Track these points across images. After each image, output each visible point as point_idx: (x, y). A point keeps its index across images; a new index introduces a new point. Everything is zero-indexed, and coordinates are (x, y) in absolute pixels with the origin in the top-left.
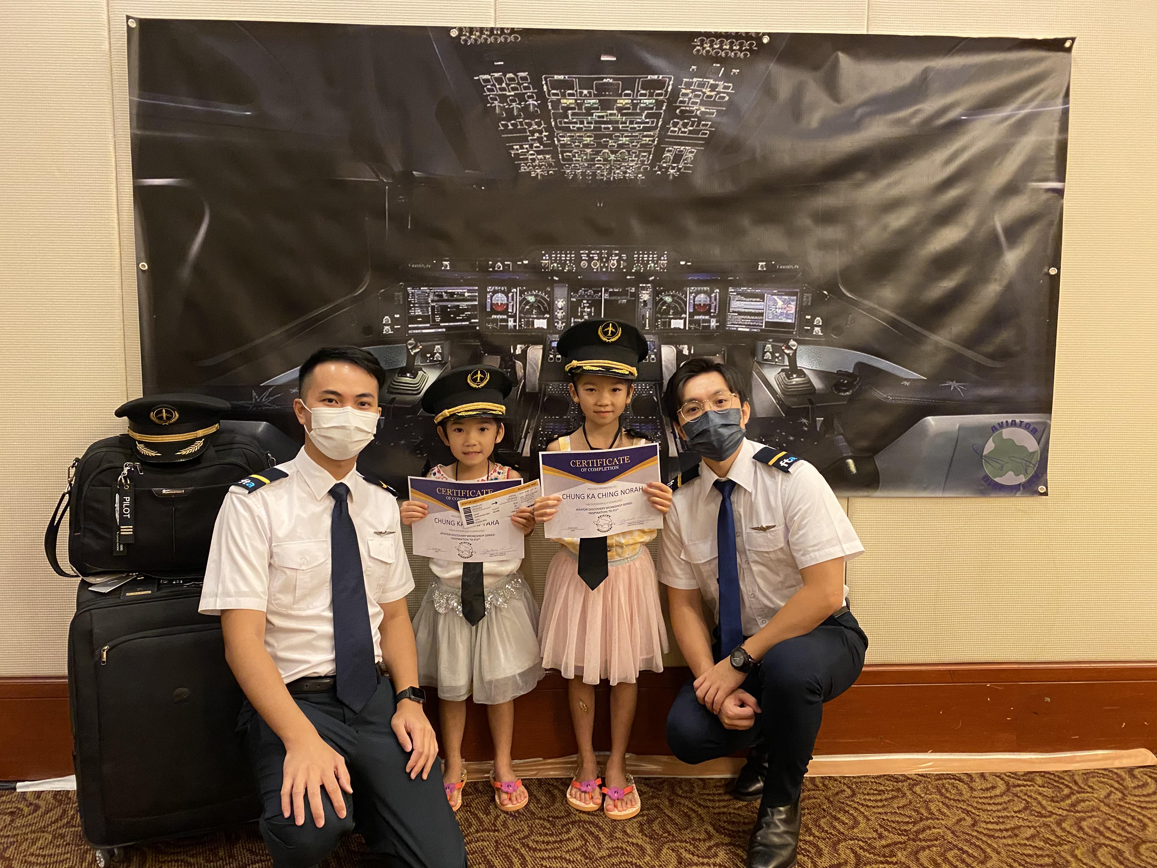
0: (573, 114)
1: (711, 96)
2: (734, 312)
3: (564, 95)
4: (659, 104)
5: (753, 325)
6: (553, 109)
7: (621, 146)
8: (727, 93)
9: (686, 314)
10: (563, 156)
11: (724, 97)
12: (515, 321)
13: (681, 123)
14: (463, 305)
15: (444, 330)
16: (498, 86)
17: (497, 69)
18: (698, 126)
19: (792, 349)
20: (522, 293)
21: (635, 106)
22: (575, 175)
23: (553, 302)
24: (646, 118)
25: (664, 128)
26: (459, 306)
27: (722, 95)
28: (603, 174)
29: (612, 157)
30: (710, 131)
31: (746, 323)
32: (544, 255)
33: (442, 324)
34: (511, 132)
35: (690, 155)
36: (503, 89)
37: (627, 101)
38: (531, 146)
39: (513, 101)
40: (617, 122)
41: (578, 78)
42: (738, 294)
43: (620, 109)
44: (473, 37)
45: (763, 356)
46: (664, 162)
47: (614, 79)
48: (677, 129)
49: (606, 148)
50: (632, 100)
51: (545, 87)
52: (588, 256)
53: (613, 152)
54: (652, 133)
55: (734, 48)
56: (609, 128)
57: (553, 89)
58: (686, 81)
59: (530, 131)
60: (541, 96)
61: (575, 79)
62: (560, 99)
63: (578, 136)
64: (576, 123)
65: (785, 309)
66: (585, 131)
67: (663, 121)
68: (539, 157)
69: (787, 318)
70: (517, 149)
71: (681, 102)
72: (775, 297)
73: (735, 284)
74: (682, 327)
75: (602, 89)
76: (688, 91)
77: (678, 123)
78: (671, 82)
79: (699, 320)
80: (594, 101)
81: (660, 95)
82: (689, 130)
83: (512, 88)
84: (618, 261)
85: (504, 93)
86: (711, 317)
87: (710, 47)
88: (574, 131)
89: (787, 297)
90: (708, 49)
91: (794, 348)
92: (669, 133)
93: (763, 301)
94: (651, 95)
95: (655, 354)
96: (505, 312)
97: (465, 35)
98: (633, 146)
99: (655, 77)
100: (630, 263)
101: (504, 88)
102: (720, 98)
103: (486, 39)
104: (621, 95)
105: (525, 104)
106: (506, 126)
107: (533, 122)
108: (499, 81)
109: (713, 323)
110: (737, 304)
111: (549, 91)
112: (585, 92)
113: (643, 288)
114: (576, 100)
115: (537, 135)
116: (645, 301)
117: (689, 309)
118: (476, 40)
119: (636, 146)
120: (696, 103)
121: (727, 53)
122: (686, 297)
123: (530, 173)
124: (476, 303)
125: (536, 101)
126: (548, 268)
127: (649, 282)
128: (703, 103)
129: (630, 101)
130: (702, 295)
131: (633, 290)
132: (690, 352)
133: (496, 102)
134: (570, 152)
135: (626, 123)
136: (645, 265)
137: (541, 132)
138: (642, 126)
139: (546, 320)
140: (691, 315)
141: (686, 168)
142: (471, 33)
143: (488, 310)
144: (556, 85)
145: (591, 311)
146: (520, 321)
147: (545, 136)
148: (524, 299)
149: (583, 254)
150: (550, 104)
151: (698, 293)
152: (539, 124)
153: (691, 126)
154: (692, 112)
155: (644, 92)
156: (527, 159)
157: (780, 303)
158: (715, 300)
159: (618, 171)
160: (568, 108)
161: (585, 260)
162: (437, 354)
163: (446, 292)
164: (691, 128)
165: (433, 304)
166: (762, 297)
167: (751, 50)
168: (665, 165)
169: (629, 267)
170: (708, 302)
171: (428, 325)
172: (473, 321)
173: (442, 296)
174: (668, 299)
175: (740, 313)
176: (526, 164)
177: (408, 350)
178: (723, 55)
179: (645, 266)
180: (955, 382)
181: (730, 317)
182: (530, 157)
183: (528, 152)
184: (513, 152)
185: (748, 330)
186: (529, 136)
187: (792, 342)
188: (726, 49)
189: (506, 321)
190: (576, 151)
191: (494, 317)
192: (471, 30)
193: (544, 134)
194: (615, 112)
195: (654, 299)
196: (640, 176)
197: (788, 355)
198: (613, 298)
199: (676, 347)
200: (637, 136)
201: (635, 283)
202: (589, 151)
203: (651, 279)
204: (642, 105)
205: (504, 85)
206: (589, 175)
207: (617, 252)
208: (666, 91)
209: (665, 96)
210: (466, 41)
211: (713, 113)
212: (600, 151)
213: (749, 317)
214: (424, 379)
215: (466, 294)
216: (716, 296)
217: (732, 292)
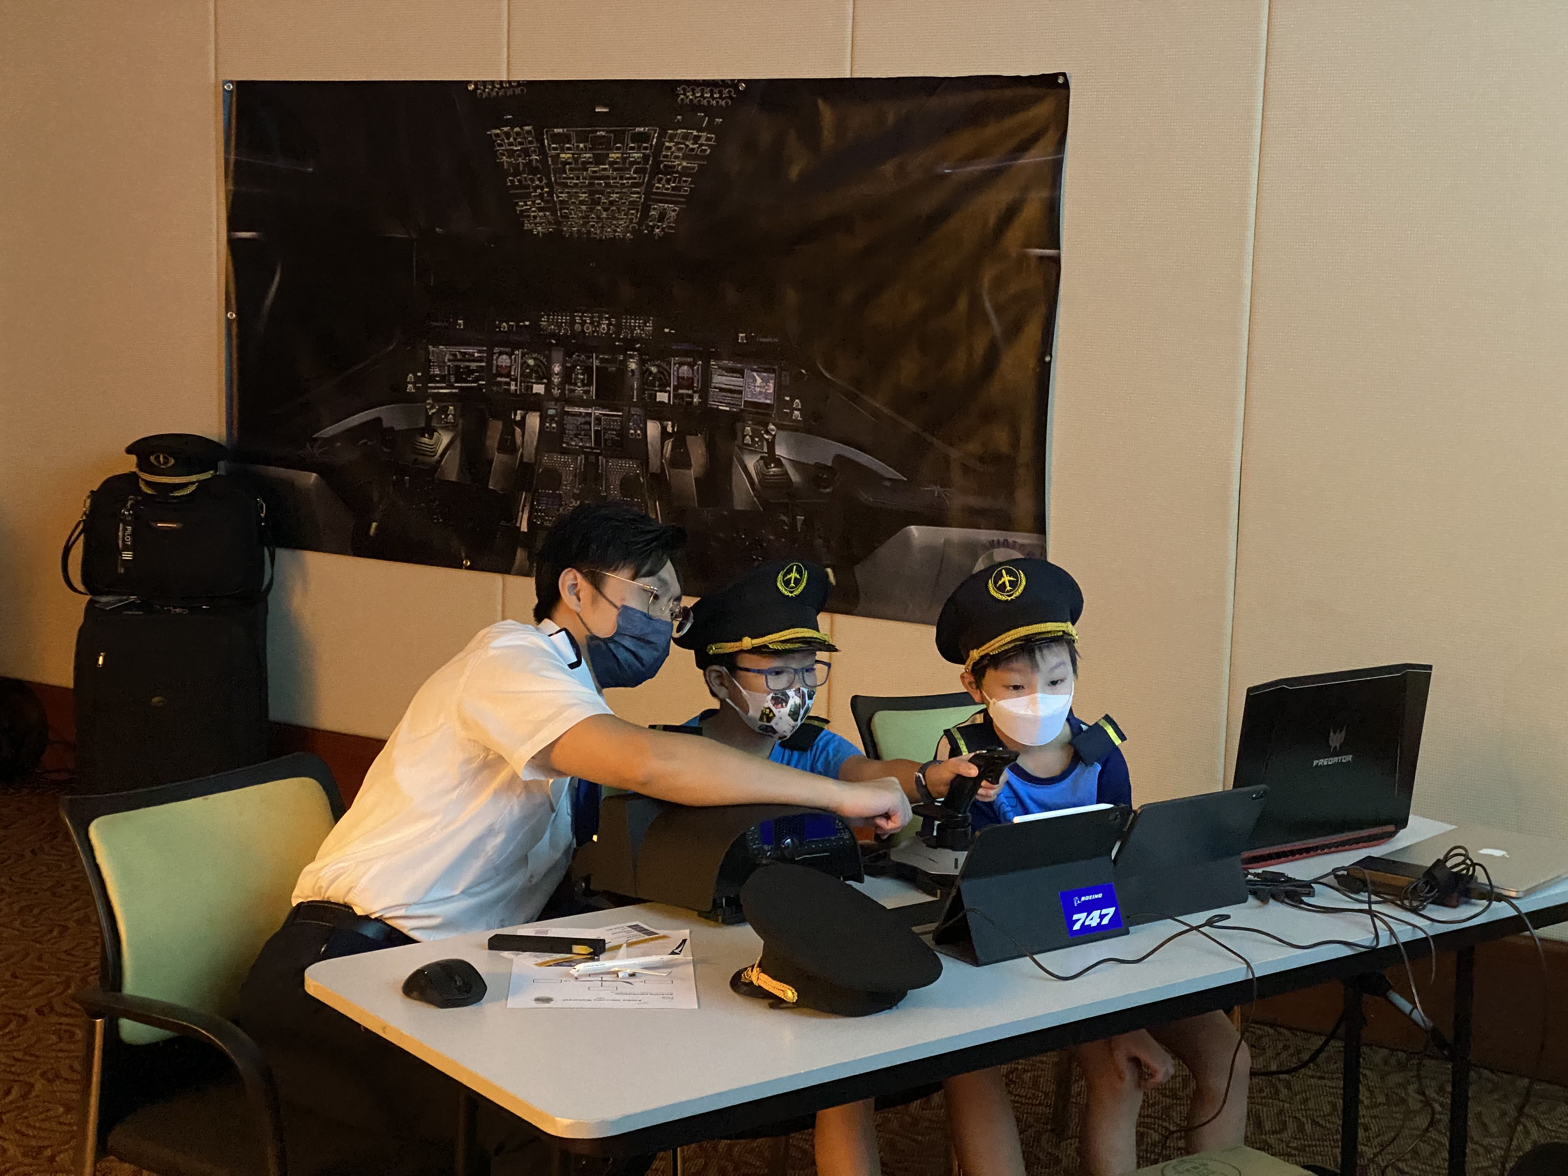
0: (571, 170)
1: (693, 150)
2: (716, 388)
3: (563, 150)
4: (646, 158)
5: (733, 404)
6: (553, 164)
7: (612, 203)
8: (710, 146)
9: (670, 387)
10: (561, 213)
11: (706, 150)
12: (516, 385)
13: (664, 179)
14: (473, 365)
15: (457, 391)
16: (506, 141)
17: (507, 123)
18: (679, 182)
19: (771, 434)
20: (523, 355)
21: (624, 159)
22: (571, 233)
23: (550, 367)
24: (634, 173)
25: (650, 185)
26: (469, 366)
27: (703, 147)
28: (596, 232)
29: (604, 215)
30: (690, 188)
31: (726, 401)
32: (543, 316)
33: (456, 385)
34: (517, 188)
35: (673, 214)
36: (511, 144)
37: (617, 155)
38: (534, 203)
39: (519, 156)
40: (608, 177)
41: (576, 132)
42: (719, 368)
43: (612, 164)
44: (487, 90)
45: (743, 440)
46: (650, 221)
47: (607, 132)
48: (661, 186)
49: (599, 204)
50: (622, 154)
51: (546, 141)
52: (581, 319)
53: (606, 210)
54: (638, 189)
55: (715, 96)
56: (601, 184)
57: (553, 144)
58: (671, 134)
59: (533, 187)
60: (542, 151)
61: (572, 132)
62: (559, 154)
63: (575, 192)
64: (572, 178)
65: (764, 387)
66: (582, 187)
67: (649, 177)
68: (541, 214)
69: (766, 398)
70: (522, 206)
71: (666, 156)
72: (755, 374)
73: (718, 357)
74: (666, 401)
75: (596, 143)
76: (672, 144)
77: (662, 179)
78: (656, 135)
79: (682, 394)
80: (588, 155)
81: (646, 148)
82: (672, 187)
83: (519, 142)
84: (609, 325)
85: (511, 147)
86: (695, 392)
87: (692, 95)
88: (571, 186)
89: (765, 374)
90: (691, 97)
91: (773, 433)
92: (655, 190)
93: (743, 378)
94: (639, 148)
95: (641, 429)
96: (508, 375)
97: (480, 89)
98: (623, 203)
99: (642, 129)
100: (619, 327)
101: (512, 142)
102: (702, 151)
103: (497, 93)
104: (612, 150)
105: (529, 160)
106: (512, 182)
107: (536, 178)
108: (508, 135)
109: (696, 399)
110: (720, 380)
111: (549, 145)
112: (581, 145)
113: (632, 357)
114: (573, 154)
115: (539, 191)
116: (632, 370)
117: (673, 382)
118: (489, 93)
119: (625, 203)
120: (677, 157)
121: (709, 102)
122: (670, 369)
123: (532, 231)
124: (484, 364)
125: (538, 156)
126: (546, 330)
127: (635, 350)
128: (684, 158)
129: (620, 155)
130: (686, 367)
131: (621, 358)
132: (673, 429)
133: (504, 158)
134: (567, 209)
135: (616, 178)
136: (632, 330)
137: (542, 189)
138: (630, 181)
139: (543, 386)
140: (676, 388)
141: (670, 227)
142: (485, 88)
143: (494, 372)
144: (555, 138)
145: (584, 378)
146: (521, 386)
147: (546, 192)
148: (525, 362)
149: (576, 316)
150: (550, 159)
151: (681, 364)
152: (540, 180)
153: (673, 183)
154: (674, 166)
155: (633, 145)
156: (529, 216)
157: (759, 380)
158: (698, 373)
159: (609, 230)
160: (566, 163)
161: (579, 323)
162: (450, 416)
163: (459, 352)
164: (674, 185)
165: (449, 364)
166: (741, 373)
167: (731, 98)
168: (651, 224)
169: (618, 333)
170: (691, 375)
171: (444, 385)
172: (480, 382)
173: (455, 355)
174: (654, 370)
175: (721, 390)
176: (529, 221)
177: (427, 409)
178: (706, 104)
179: (632, 333)
180: (939, 487)
181: (712, 393)
182: (532, 214)
183: (530, 209)
184: (518, 209)
185: (728, 409)
186: (532, 192)
187: (771, 427)
188: (707, 97)
189: (509, 384)
190: (572, 207)
191: (499, 379)
192: (484, 83)
193: (546, 190)
194: (607, 166)
195: (640, 369)
196: (628, 235)
197: (767, 440)
198: (603, 365)
199: (661, 424)
200: (625, 193)
201: (623, 350)
202: (584, 208)
203: (638, 346)
204: (631, 159)
205: (512, 140)
206: (583, 233)
207: (607, 316)
208: (651, 145)
209: (651, 150)
210: (481, 94)
211: (693, 168)
212: (594, 208)
213: (729, 394)
214: (439, 440)
215: (476, 355)
216: (698, 368)
217: (713, 365)
